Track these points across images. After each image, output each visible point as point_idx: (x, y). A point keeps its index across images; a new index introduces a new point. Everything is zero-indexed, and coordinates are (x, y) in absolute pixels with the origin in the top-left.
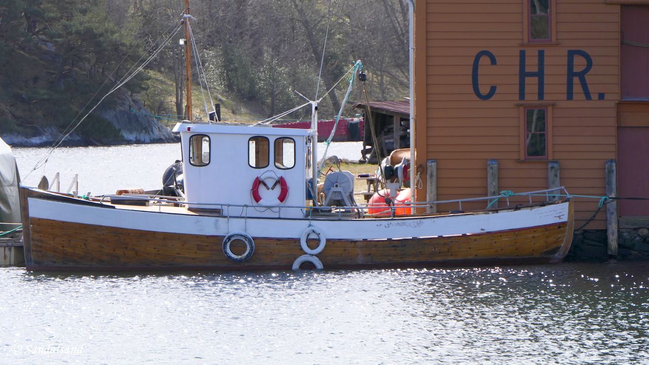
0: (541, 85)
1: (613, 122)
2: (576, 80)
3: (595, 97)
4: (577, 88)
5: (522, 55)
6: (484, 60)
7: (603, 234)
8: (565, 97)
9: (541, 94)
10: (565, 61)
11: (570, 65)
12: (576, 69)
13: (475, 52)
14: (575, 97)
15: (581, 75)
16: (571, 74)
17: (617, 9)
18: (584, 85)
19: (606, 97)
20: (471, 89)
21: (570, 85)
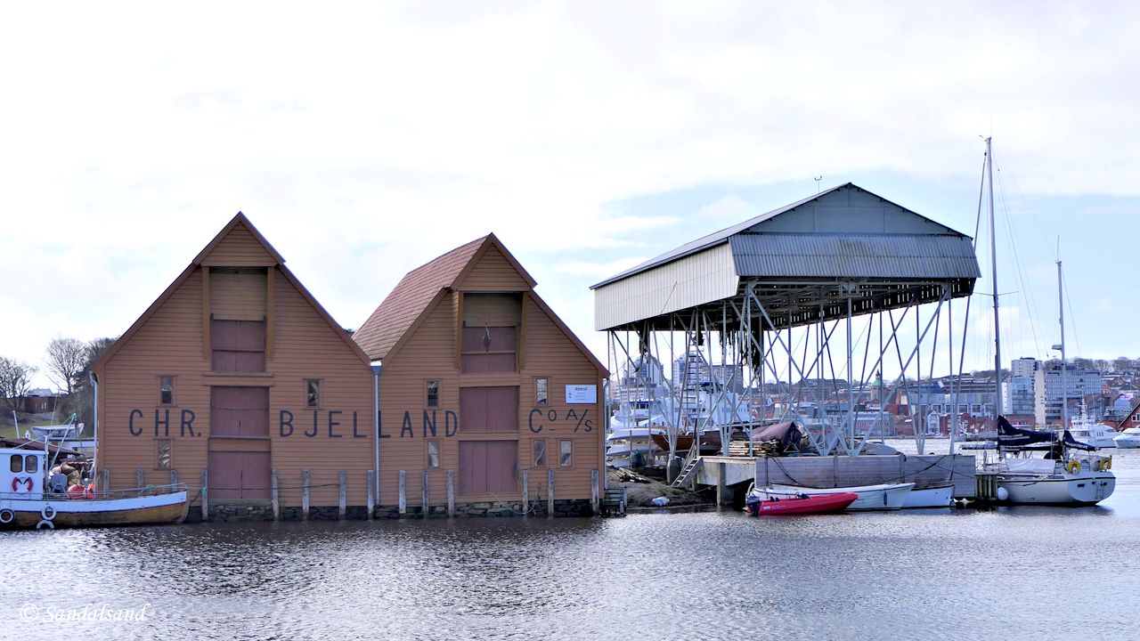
0: (167, 428)
1: (206, 448)
2: (186, 426)
3: (196, 435)
4: (187, 430)
5: (157, 412)
6: (136, 414)
7: (200, 508)
8: (180, 435)
9: (167, 433)
10: (180, 415)
11: (183, 418)
12: (186, 420)
13: (131, 410)
14: (185, 435)
15: (189, 423)
16: (183, 423)
17: (209, 388)
18: (190, 428)
19: (203, 435)
20: (129, 430)
21: (183, 428)
